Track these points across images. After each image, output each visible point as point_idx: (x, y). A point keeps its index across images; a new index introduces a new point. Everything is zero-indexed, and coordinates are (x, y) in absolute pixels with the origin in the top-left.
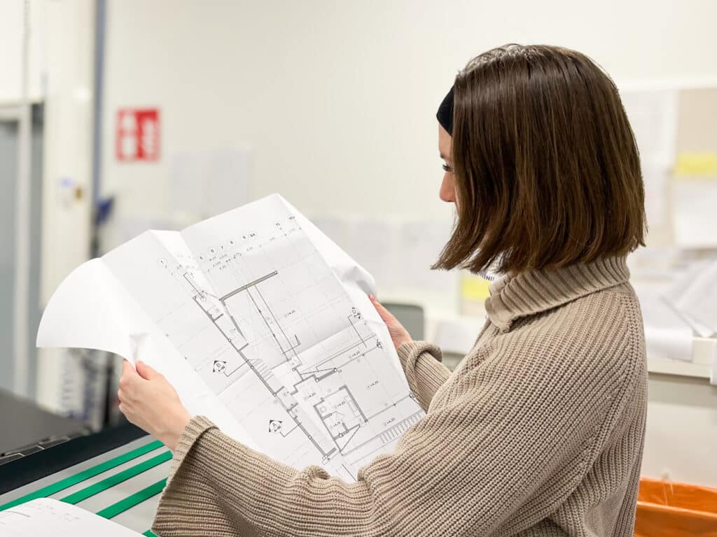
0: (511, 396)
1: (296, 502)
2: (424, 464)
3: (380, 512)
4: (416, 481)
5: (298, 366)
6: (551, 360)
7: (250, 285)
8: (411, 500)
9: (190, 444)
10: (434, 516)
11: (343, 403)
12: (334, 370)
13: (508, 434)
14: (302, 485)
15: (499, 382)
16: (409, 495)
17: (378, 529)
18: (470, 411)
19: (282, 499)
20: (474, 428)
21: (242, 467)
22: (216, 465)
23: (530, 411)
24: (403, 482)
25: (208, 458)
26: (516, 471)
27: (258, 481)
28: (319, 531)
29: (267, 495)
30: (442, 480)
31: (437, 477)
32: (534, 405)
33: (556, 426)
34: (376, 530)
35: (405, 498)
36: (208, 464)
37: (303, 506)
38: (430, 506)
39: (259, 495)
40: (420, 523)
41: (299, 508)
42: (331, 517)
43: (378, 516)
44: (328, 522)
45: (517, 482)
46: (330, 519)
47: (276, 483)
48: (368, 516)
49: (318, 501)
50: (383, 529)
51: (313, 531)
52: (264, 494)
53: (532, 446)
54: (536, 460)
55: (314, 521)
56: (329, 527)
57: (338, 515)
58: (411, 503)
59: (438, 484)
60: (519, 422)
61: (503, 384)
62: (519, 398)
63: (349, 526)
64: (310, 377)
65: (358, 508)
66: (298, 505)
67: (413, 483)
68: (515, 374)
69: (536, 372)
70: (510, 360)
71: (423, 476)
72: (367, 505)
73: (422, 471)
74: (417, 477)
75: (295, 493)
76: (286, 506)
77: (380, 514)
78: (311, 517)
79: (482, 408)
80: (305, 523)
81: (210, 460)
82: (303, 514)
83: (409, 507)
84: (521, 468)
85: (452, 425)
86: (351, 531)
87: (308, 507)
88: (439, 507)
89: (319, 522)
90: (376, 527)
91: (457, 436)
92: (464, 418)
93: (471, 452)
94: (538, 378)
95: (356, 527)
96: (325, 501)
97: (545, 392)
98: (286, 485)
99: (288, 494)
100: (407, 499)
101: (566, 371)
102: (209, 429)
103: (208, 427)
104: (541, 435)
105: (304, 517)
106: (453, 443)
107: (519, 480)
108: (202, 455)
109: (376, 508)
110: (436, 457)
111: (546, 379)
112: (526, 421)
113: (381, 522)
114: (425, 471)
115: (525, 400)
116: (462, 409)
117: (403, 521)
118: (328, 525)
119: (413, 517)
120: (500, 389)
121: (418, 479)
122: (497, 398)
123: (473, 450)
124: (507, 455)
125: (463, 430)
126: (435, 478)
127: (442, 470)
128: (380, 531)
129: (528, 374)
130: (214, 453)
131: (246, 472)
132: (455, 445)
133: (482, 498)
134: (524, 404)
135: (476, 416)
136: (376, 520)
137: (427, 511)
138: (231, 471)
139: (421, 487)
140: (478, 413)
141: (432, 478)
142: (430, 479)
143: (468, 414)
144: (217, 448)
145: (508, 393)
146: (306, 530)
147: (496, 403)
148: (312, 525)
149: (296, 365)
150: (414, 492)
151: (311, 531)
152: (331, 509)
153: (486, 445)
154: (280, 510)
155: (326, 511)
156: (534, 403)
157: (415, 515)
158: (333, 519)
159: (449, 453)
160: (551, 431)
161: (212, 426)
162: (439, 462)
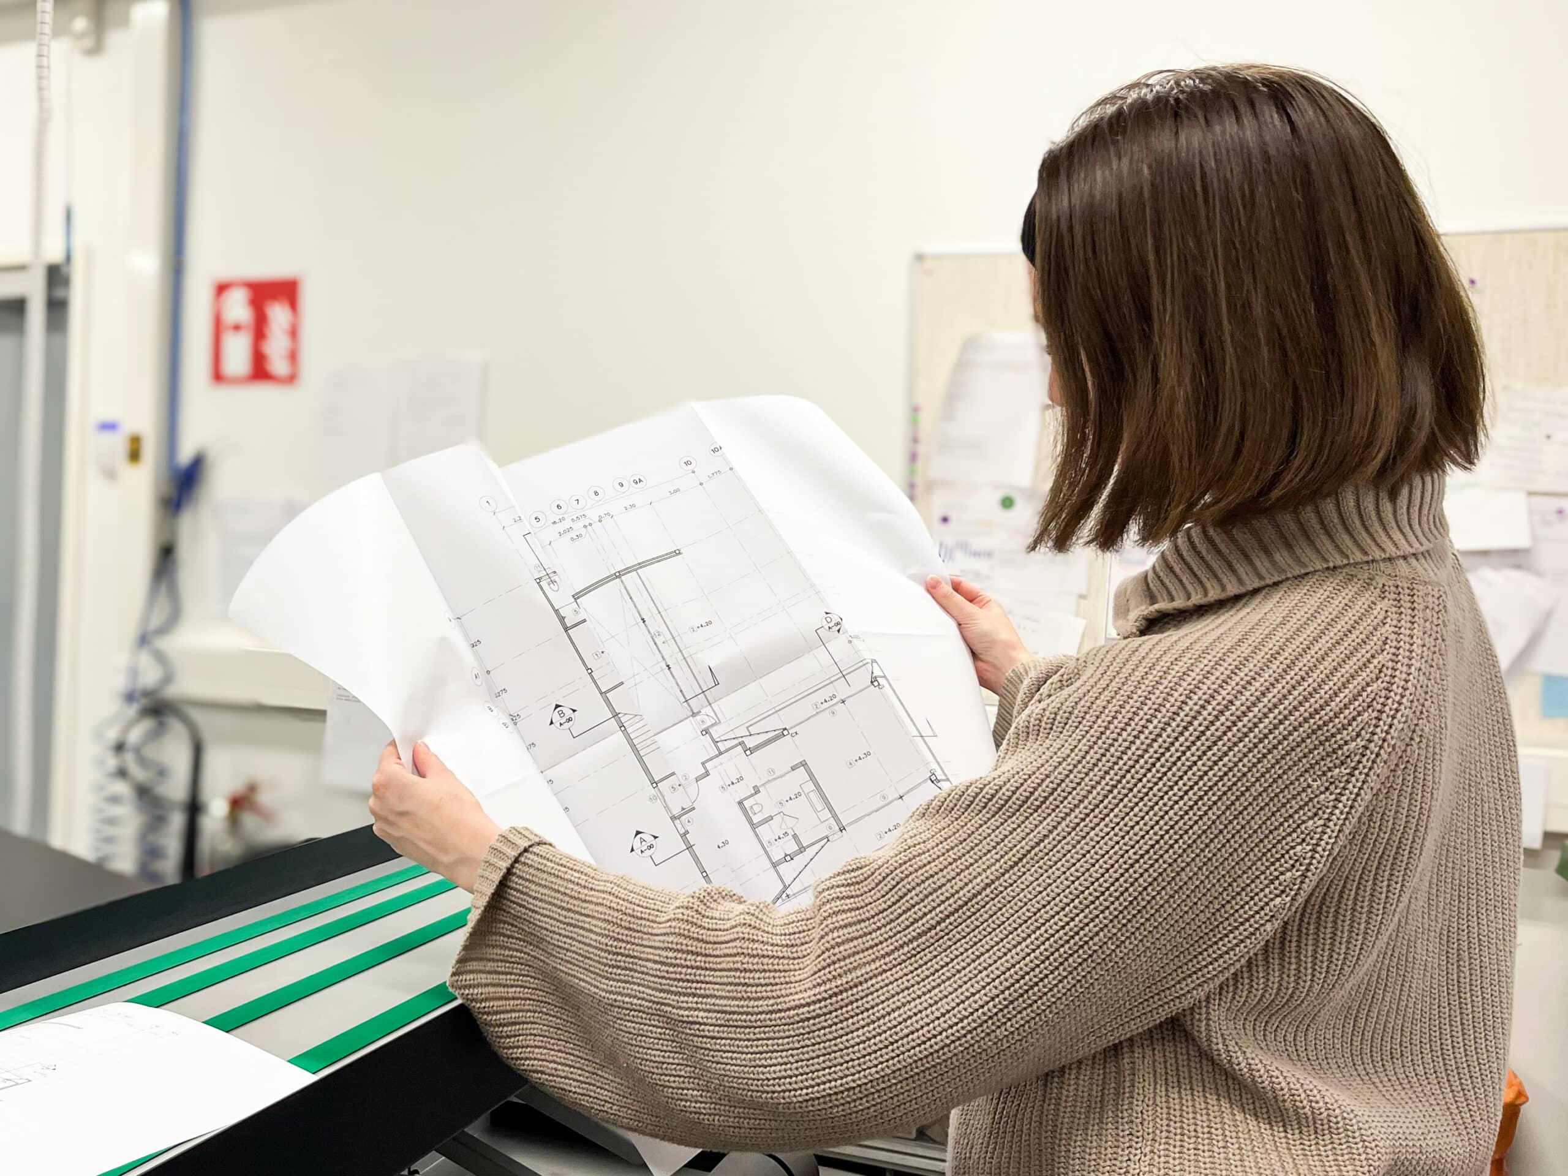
0: (1095, 765)
1: (674, 946)
2: (923, 882)
3: (824, 960)
4: (904, 912)
5: (713, 725)
6: (1183, 698)
7: (628, 570)
8: (892, 947)
9: (497, 877)
10: (929, 983)
11: (797, 796)
12: (783, 733)
13: (1084, 838)
14: (685, 917)
15: (1078, 734)
16: (891, 937)
17: (817, 990)
18: (1017, 788)
19: (653, 944)
20: (1023, 822)
21: (585, 901)
22: (544, 905)
23: (1130, 795)
24: (882, 912)
25: (530, 896)
26: (1096, 912)
27: (610, 918)
28: (715, 996)
29: (628, 943)
30: (952, 914)
31: (942, 907)
32: (1140, 785)
33: (1186, 832)
34: (812, 992)
35: (881, 943)
36: (531, 907)
37: (688, 952)
38: (926, 963)
39: (615, 943)
40: (903, 991)
41: (680, 955)
42: (736, 970)
43: (819, 966)
44: (730, 980)
45: (1097, 934)
46: (732, 973)
47: (641, 918)
48: (801, 966)
49: (715, 943)
50: (826, 991)
51: (707, 996)
52: (623, 941)
53: (1132, 866)
54: (1140, 893)
55: (707, 979)
56: (733, 988)
57: (745, 966)
58: (893, 951)
59: (944, 920)
60: (1108, 815)
61: (1084, 741)
62: (1111, 768)
63: (766, 985)
64: (736, 746)
65: (786, 952)
66: (678, 951)
67: (900, 915)
68: (1109, 723)
69: (1148, 721)
70: (1106, 693)
71: (918, 903)
72: (803, 948)
73: (917, 895)
74: (907, 905)
75: (672, 930)
76: (659, 955)
77: (824, 964)
78: (703, 972)
79: (1039, 785)
80: (693, 982)
81: (534, 898)
82: (687, 967)
83: (887, 959)
84: (1108, 908)
85: (984, 811)
86: (770, 994)
87: (698, 954)
88: (942, 967)
89: (715, 980)
90: (814, 986)
91: (989, 835)
92: (1007, 801)
93: (1012, 867)
94: (1151, 733)
95: (778, 987)
96: (726, 942)
97: (1163, 760)
98: (658, 919)
99: (661, 935)
100: (885, 944)
101: (1212, 723)
102: (530, 846)
103: (527, 844)
104: (1152, 846)
105: (689, 971)
106: (980, 847)
107: (1102, 930)
108: (518, 891)
109: (819, 952)
110: (945, 871)
111: (1168, 737)
112: (1122, 815)
113: (824, 978)
114: (921, 896)
115: (1123, 772)
116: (1005, 783)
117: (870, 983)
118: (731, 984)
119: (892, 979)
120: (1076, 750)
121: (909, 909)
122: (1071, 767)
123: (1016, 864)
124: (1078, 878)
125: (1002, 824)
126: (938, 910)
127: (953, 895)
128: (819, 993)
129: (1133, 723)
130: (540, 885)
131: (592, 906)
132: (985, 851)
133: (1024, 958)
134: (1119, 782)
135: (1028, 798)
136: (815, 973)
137: (919, 971)
138: (569, 910)
139: (912, 923)
140: (1032, 793)
141: (934, 908)
142: (930, 911)
143: (1014, 793)
144: (545, 876)
145: (1092, 757)
146: (694, 995)
147: (1067, 776)
148: (703, 986)
149: (708, 724)
150: (899, 932)
151: (703, 996)
152: (735, 955)
153: (1041, 855)
154: (650, 965)
155: (728, 959)
156: (1140, 780)
157: (896, 976)
158: (738, 974)
159: (972, 865)
160: (1176, 841)
161: (537, 840)
162: (949, 881)
